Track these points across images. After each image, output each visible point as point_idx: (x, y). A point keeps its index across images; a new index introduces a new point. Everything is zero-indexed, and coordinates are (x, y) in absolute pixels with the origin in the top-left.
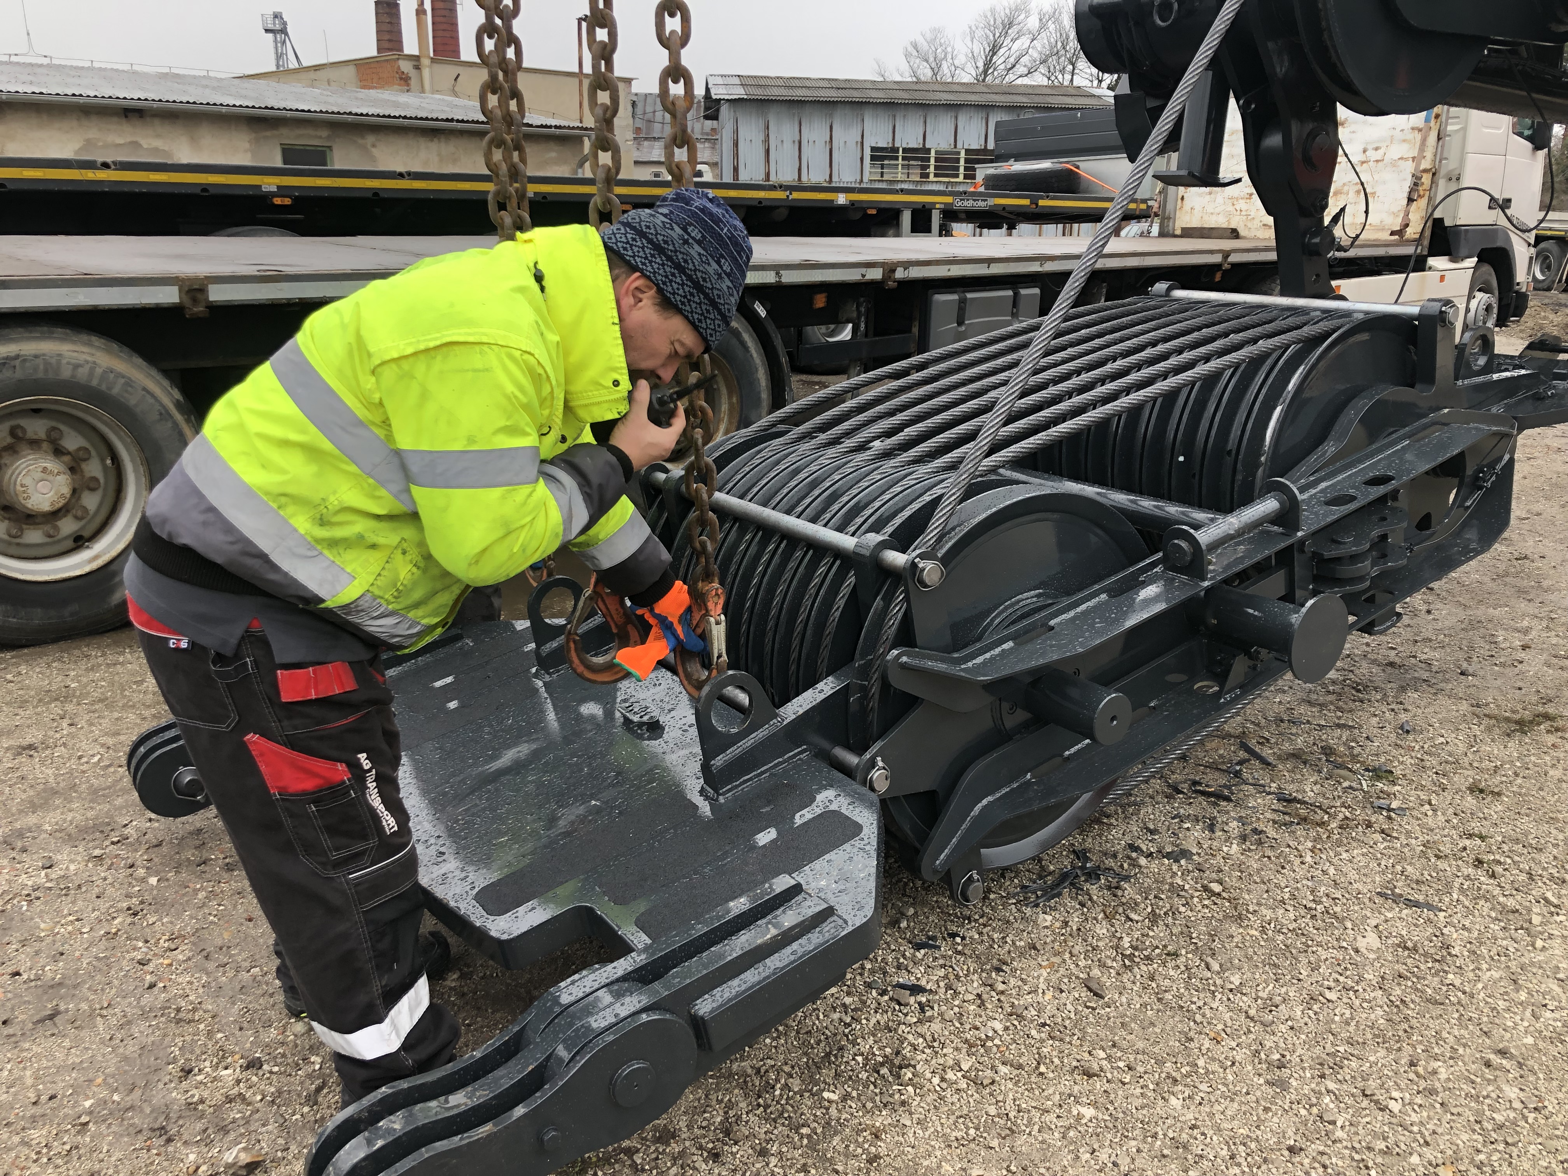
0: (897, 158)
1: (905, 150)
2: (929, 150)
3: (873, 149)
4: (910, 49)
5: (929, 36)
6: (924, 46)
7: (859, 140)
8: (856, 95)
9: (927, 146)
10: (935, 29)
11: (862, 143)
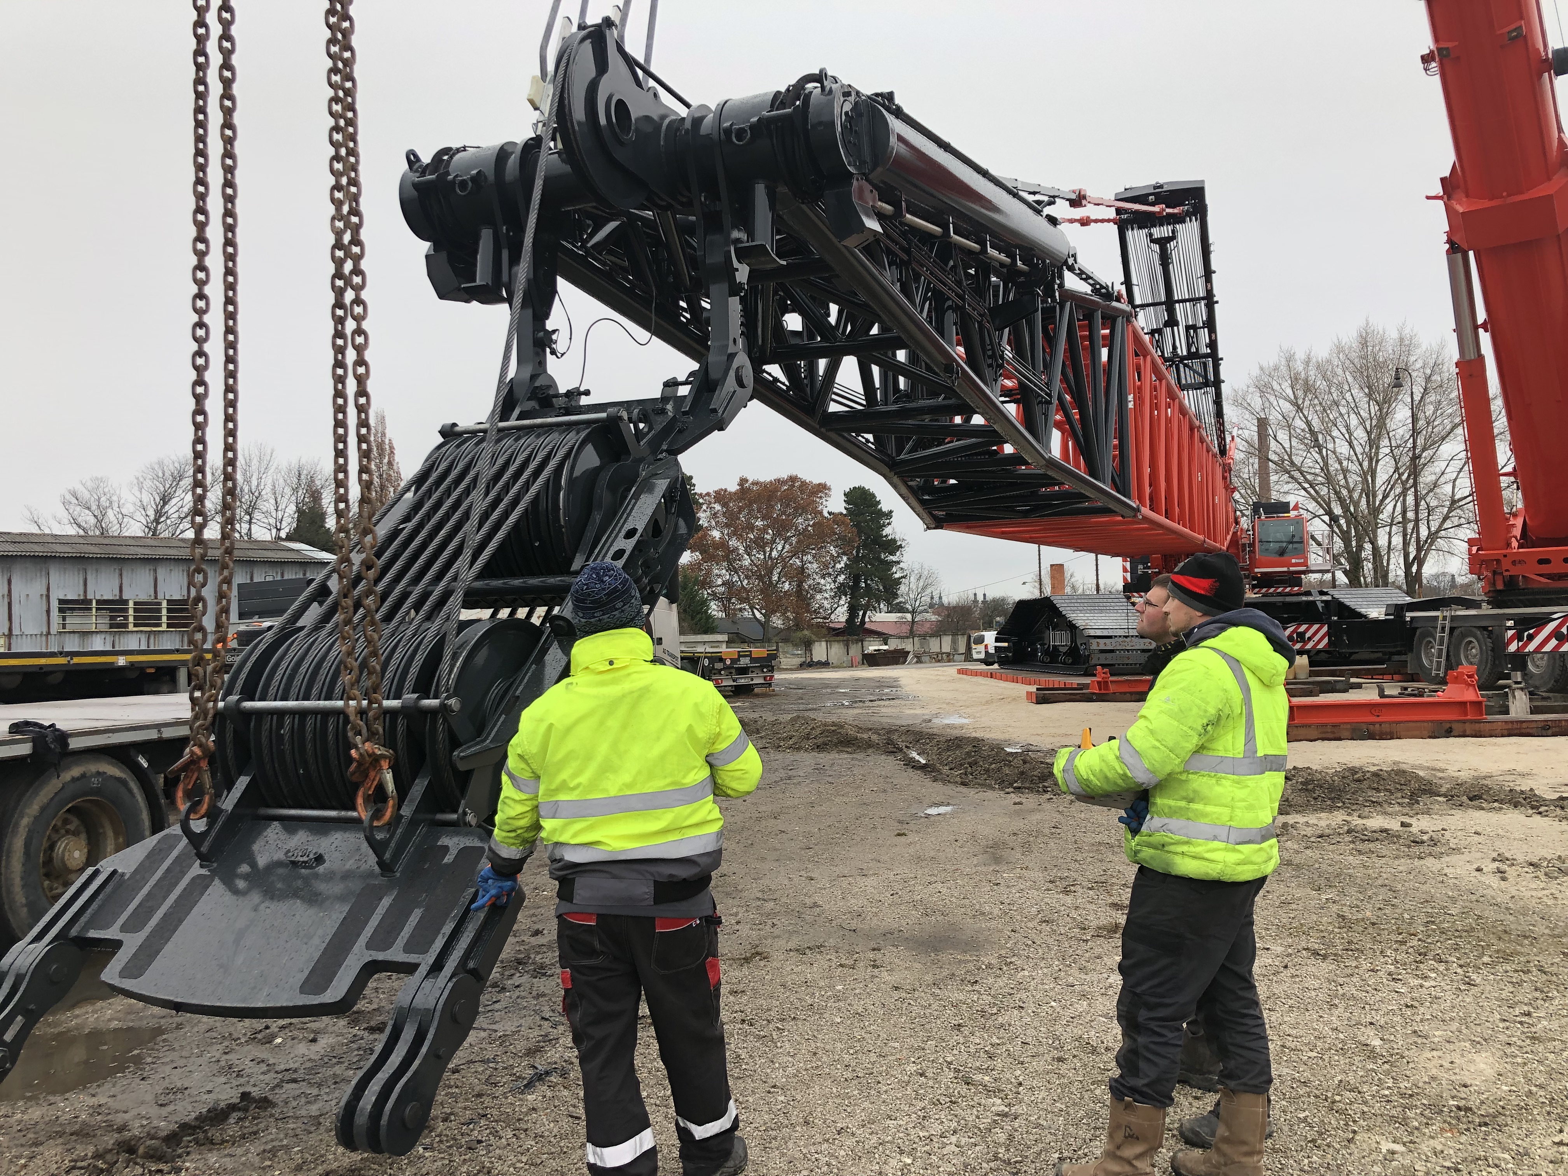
0: (91, 609)
1: (98, 602)
2: (126, 602)
3: (61, 602)
4: (68, 497)
5: (89, 484)
6: (85, 494)
7: (45, 593)
8: (38, 550)
9: (124, 598)
10: (97, 479)
11: (48, 596)
